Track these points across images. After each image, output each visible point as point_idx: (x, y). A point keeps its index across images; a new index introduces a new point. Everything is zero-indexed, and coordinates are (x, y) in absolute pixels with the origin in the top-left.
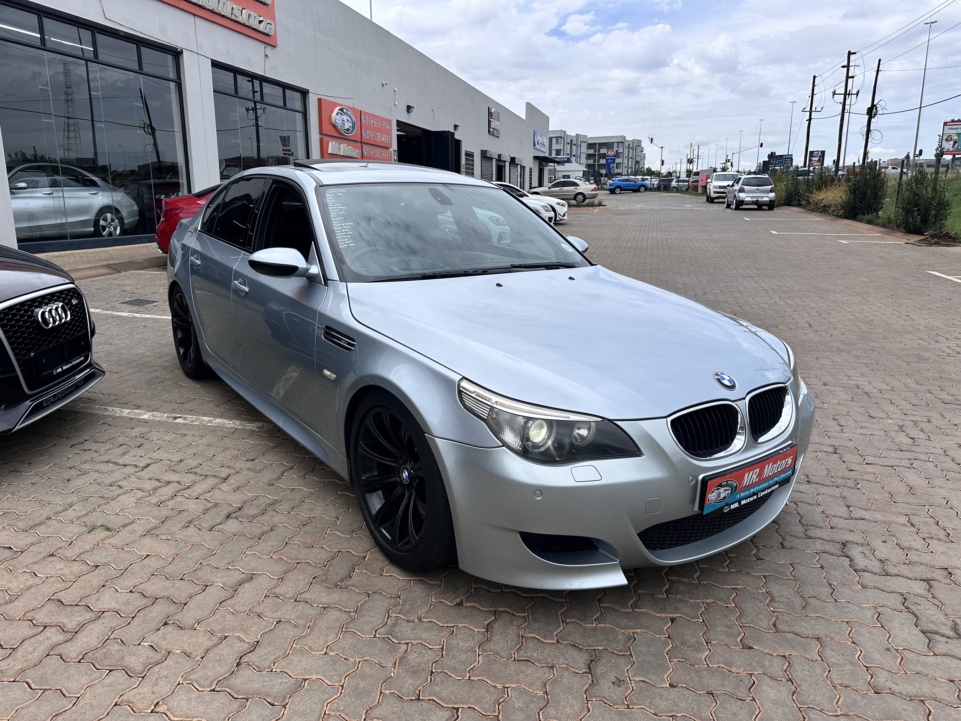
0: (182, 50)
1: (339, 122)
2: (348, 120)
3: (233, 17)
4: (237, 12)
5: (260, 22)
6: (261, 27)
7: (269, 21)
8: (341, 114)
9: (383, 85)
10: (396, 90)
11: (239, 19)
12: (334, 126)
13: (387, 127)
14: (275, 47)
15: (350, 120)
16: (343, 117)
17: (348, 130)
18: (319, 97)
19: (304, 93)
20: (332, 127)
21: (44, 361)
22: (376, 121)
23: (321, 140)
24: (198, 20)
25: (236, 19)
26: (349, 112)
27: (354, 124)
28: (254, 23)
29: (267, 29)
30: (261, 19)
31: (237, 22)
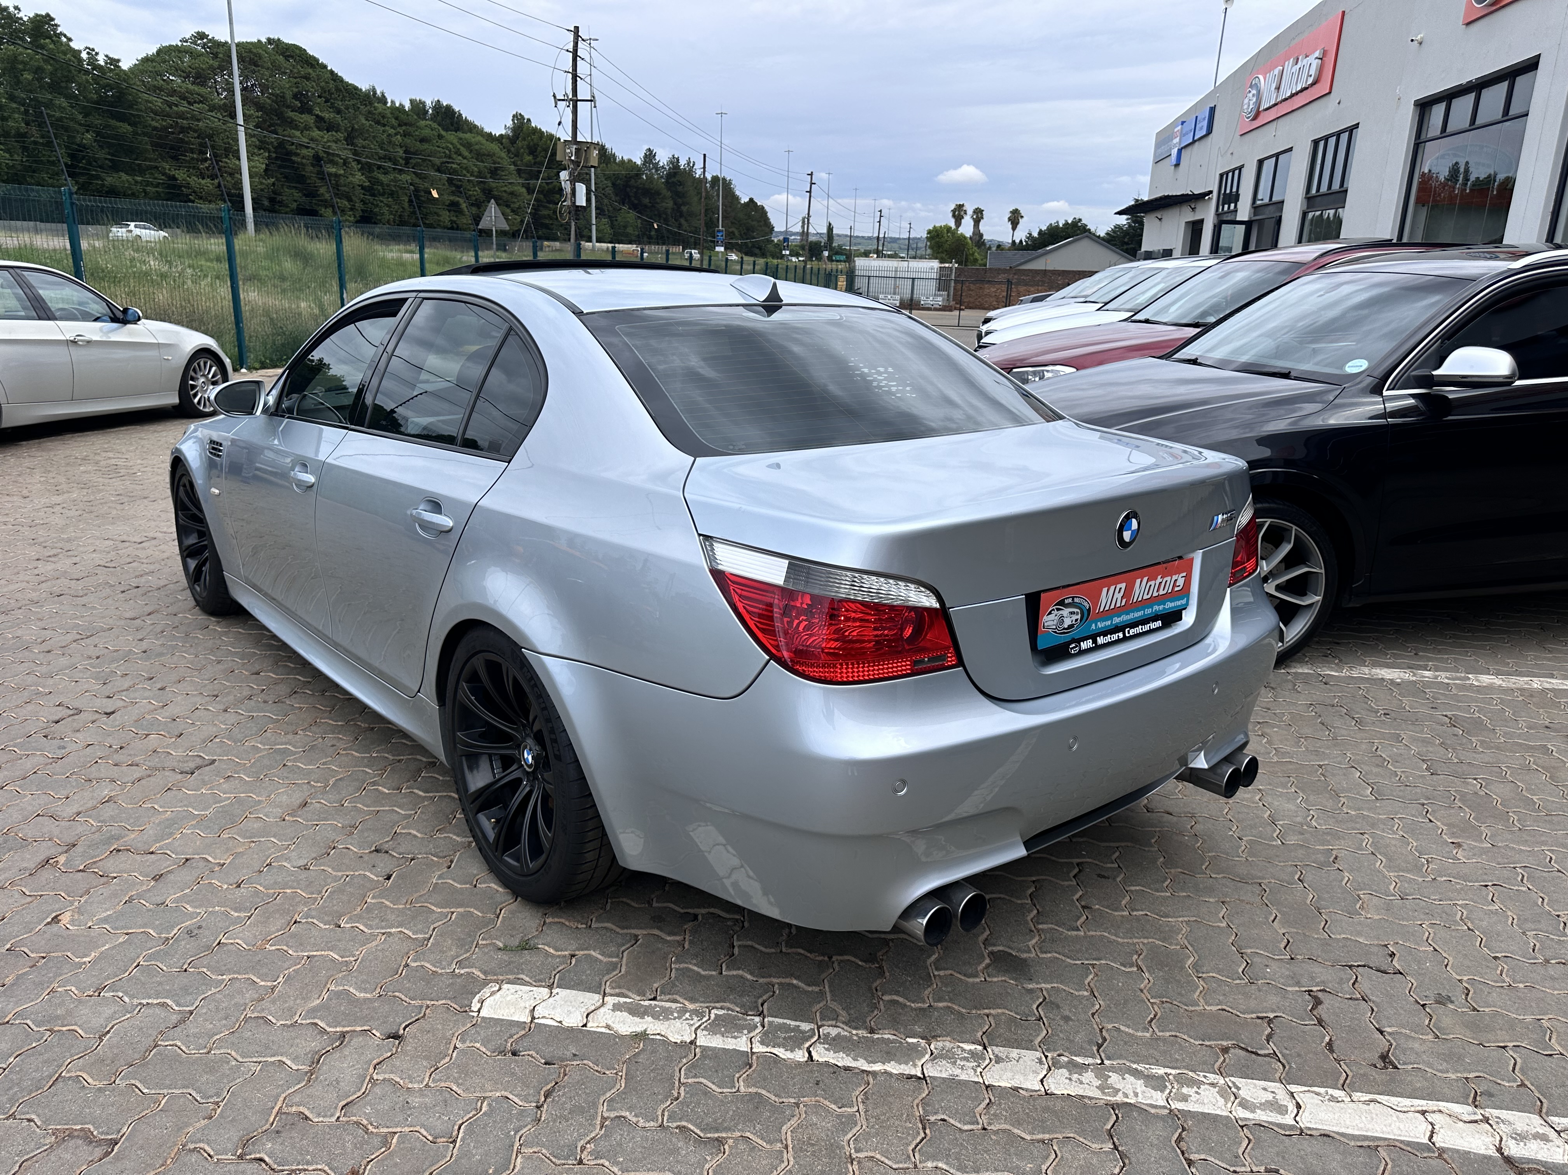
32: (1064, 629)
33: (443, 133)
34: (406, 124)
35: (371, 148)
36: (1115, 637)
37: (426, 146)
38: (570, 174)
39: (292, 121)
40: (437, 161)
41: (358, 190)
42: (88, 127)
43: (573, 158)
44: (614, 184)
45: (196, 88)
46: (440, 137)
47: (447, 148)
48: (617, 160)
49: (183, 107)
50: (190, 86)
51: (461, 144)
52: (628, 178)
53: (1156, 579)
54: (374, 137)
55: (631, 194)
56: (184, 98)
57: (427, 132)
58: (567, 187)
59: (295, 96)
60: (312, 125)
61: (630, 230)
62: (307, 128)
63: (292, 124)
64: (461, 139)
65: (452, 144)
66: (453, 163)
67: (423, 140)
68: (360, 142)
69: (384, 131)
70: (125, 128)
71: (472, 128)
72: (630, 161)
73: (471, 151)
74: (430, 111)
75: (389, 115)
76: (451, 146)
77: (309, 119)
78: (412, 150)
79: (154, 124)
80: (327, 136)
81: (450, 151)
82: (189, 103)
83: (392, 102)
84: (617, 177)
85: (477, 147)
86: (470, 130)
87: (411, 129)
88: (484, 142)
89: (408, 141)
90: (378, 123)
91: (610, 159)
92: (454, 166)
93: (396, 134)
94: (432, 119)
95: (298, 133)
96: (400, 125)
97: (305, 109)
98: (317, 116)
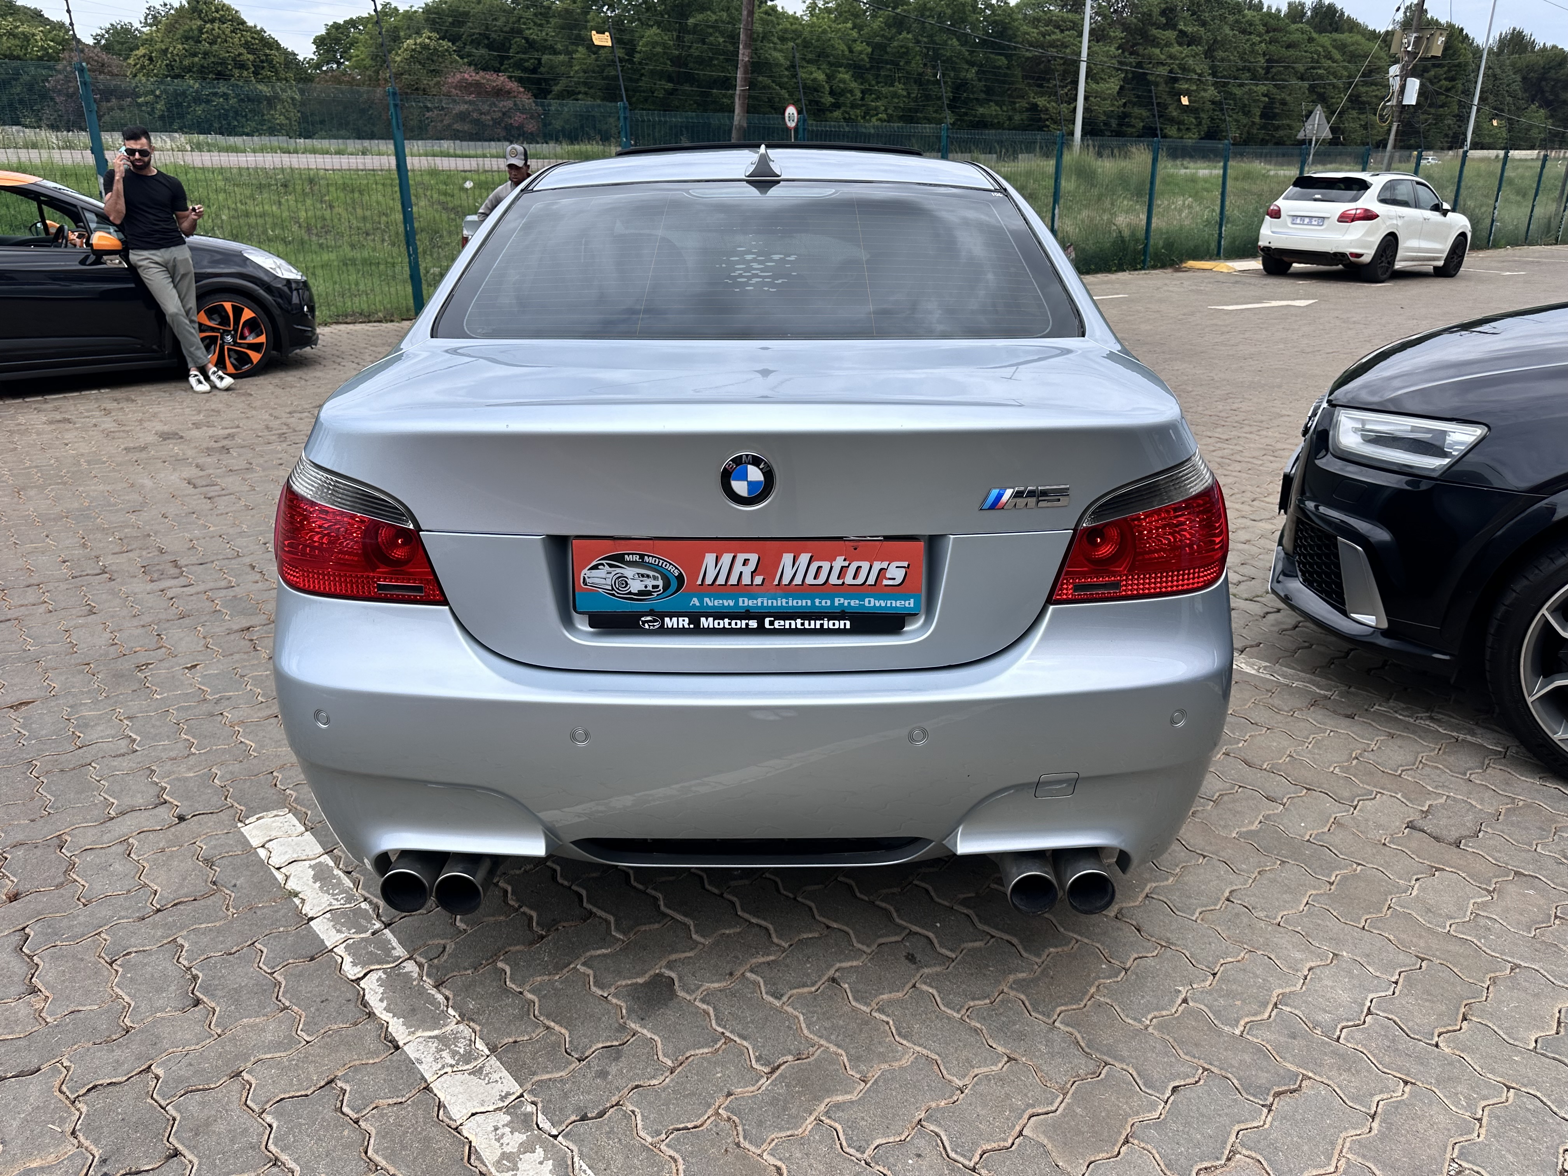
32: (630, 593)
33: (1315, 35)
34: (1274, 30)
35: (1230, 61)
36: (741, 624)
37: (1292, 52)
38: (1402, 69)
39: (1155, 38)
40: (1300, 67)
41: (1209, 106)
42: (972, 64)
43: (1409, 49)
44: (1524, 79)
45: (1070, 16)
46: (1311, 40)
47: (1316, 52)
48: (1537, 47)
49: (1058, 36)
50: (1065, 15)
51: (1334, 47)
52: (1547, 69)
53: (832, 559)
54: (1235, 48)
55: (1547, 89)
56: (1058, 27)
57: (1297, 36)
58: (1395, 84)
59: (1163, 13)
60: (1173, 41)
61: (1534, 133)
62: (1168, 44)
63: (1154, 42)
64: (1335, 40)
65: (1323, 47)
66: (1319, 68)
67: (1289, 46)
68: (1220, 54)
69: (1248, 40)
70: (1002, 61)
71: (1353, 26)
72: (1554, 47)
73: (1344, 54)
74: (1309, 13)
75: (1258, 22)
76: (1321, 49)
77: (1171, 34)
78: (1275, 58)
79: (1028, 54)
80: (1186, 51)
81: (1319, 55)
82: (1062, 31)
83: (1269, 7)
84: (1530, 68)
85: (1352, 48)
86: (1351, 30)
87: (1278, 35)
88: (1363, 40)
89: (1272, 48)
90: (1243, 32)
91: (1526, 47)
92: (1320, 71)
93: (1261, 42)
94: (1308, 22)
95: (1157, 51)
96: (1268, 32)
97: (1170, 25)
98: (1181, 31)
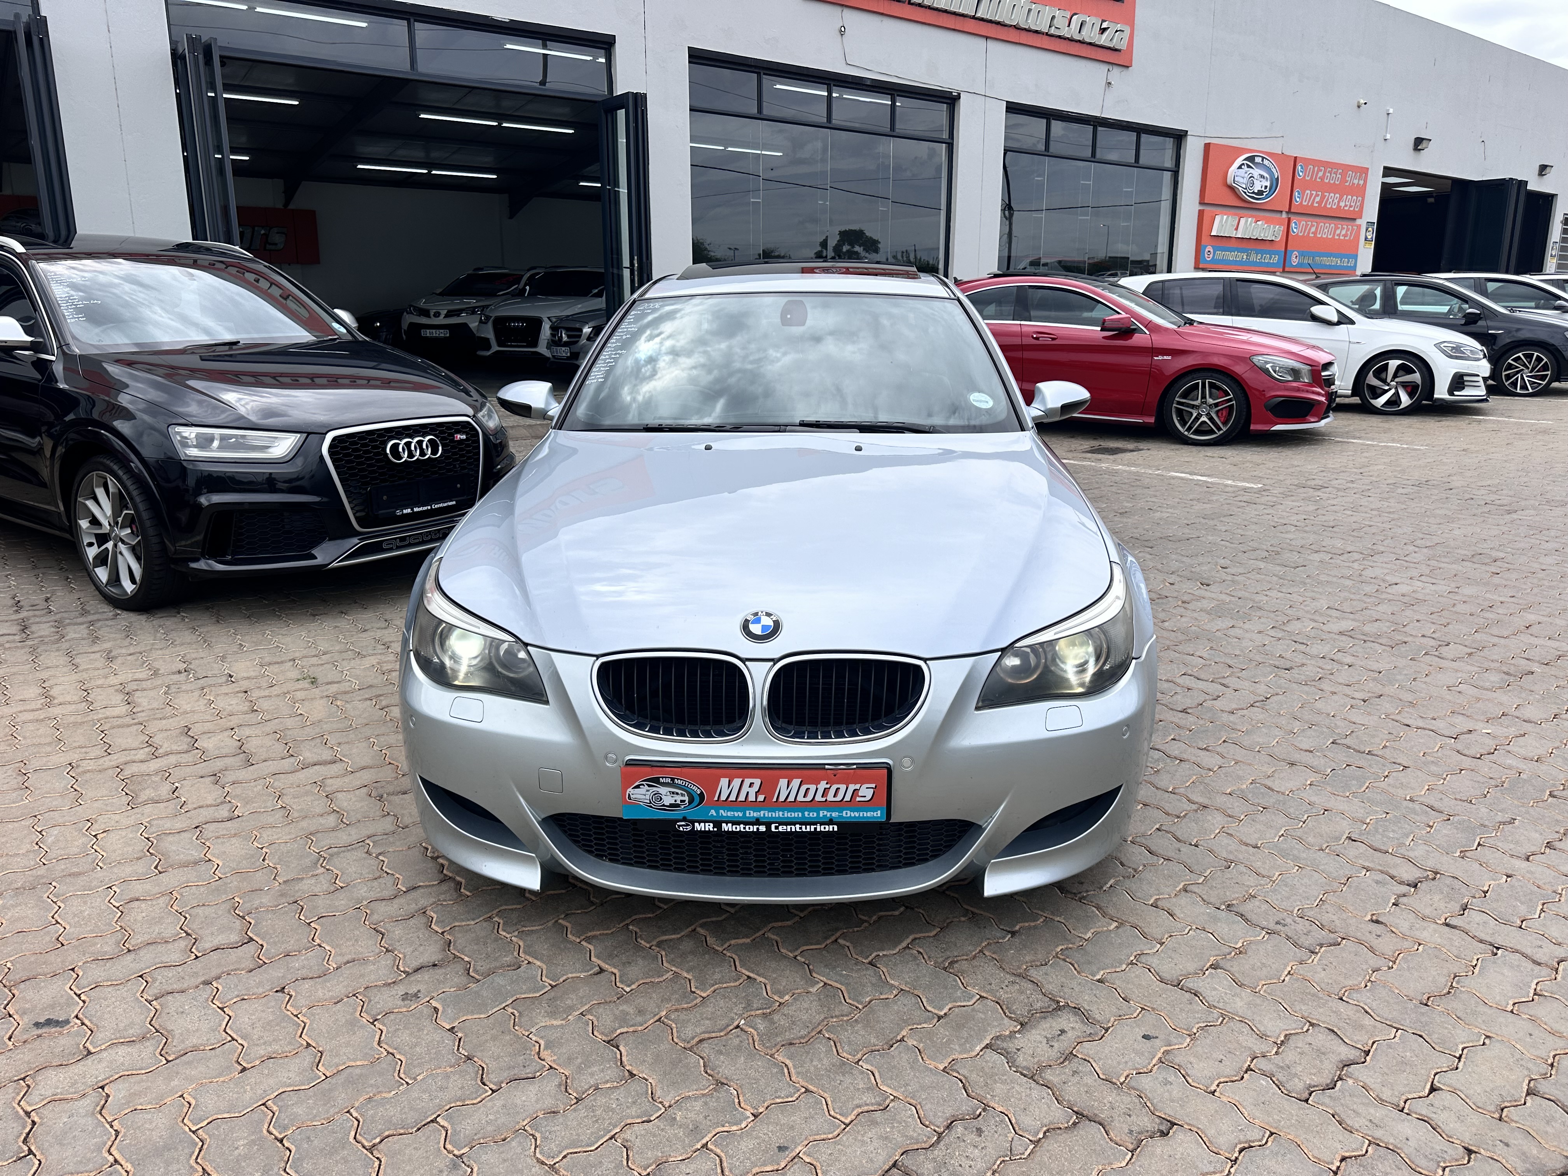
0: (959, 94)
1: (1241, 180)
2: (1262, 176)
3: (1053, 31)
4: (1061, 22)
5: (1103, 30)
6: (1103, 40)
7: (1119, 27)
8: (1249, 166)
9: (1359, 107)
10: (1391, 111)
11: (1065, 32)
12: (1232, 188)
13: (1356, 182)
14: (1128, 67)
15: (1266, 175)
16: (1251, 170)
17: (1260, 193)
18: (1208, 141)
19: (1179, 137)
20: (1227, 190)
21: (385, 498)
22: (1330, 172)
23: (1201, 213)
24: (991, 44)
25: (1058, 33)
26: (1266, 162)
27: (1275, 183)
28: (1090, 34)
29: (1115, 40)
30: (1105, 25)
31: (1059, 37)
